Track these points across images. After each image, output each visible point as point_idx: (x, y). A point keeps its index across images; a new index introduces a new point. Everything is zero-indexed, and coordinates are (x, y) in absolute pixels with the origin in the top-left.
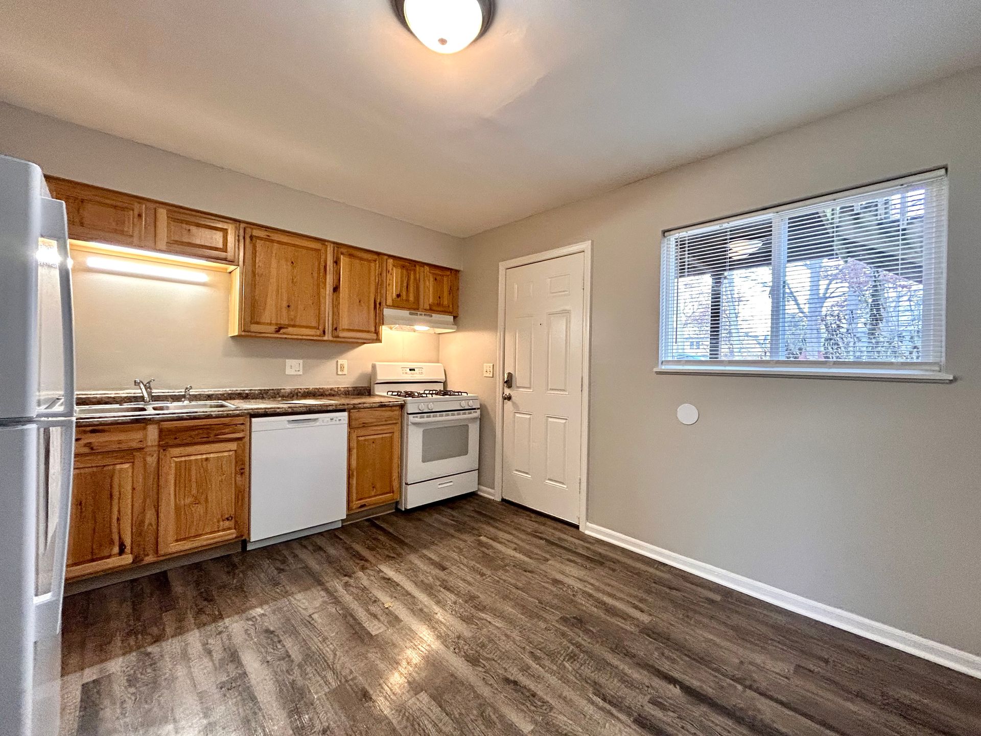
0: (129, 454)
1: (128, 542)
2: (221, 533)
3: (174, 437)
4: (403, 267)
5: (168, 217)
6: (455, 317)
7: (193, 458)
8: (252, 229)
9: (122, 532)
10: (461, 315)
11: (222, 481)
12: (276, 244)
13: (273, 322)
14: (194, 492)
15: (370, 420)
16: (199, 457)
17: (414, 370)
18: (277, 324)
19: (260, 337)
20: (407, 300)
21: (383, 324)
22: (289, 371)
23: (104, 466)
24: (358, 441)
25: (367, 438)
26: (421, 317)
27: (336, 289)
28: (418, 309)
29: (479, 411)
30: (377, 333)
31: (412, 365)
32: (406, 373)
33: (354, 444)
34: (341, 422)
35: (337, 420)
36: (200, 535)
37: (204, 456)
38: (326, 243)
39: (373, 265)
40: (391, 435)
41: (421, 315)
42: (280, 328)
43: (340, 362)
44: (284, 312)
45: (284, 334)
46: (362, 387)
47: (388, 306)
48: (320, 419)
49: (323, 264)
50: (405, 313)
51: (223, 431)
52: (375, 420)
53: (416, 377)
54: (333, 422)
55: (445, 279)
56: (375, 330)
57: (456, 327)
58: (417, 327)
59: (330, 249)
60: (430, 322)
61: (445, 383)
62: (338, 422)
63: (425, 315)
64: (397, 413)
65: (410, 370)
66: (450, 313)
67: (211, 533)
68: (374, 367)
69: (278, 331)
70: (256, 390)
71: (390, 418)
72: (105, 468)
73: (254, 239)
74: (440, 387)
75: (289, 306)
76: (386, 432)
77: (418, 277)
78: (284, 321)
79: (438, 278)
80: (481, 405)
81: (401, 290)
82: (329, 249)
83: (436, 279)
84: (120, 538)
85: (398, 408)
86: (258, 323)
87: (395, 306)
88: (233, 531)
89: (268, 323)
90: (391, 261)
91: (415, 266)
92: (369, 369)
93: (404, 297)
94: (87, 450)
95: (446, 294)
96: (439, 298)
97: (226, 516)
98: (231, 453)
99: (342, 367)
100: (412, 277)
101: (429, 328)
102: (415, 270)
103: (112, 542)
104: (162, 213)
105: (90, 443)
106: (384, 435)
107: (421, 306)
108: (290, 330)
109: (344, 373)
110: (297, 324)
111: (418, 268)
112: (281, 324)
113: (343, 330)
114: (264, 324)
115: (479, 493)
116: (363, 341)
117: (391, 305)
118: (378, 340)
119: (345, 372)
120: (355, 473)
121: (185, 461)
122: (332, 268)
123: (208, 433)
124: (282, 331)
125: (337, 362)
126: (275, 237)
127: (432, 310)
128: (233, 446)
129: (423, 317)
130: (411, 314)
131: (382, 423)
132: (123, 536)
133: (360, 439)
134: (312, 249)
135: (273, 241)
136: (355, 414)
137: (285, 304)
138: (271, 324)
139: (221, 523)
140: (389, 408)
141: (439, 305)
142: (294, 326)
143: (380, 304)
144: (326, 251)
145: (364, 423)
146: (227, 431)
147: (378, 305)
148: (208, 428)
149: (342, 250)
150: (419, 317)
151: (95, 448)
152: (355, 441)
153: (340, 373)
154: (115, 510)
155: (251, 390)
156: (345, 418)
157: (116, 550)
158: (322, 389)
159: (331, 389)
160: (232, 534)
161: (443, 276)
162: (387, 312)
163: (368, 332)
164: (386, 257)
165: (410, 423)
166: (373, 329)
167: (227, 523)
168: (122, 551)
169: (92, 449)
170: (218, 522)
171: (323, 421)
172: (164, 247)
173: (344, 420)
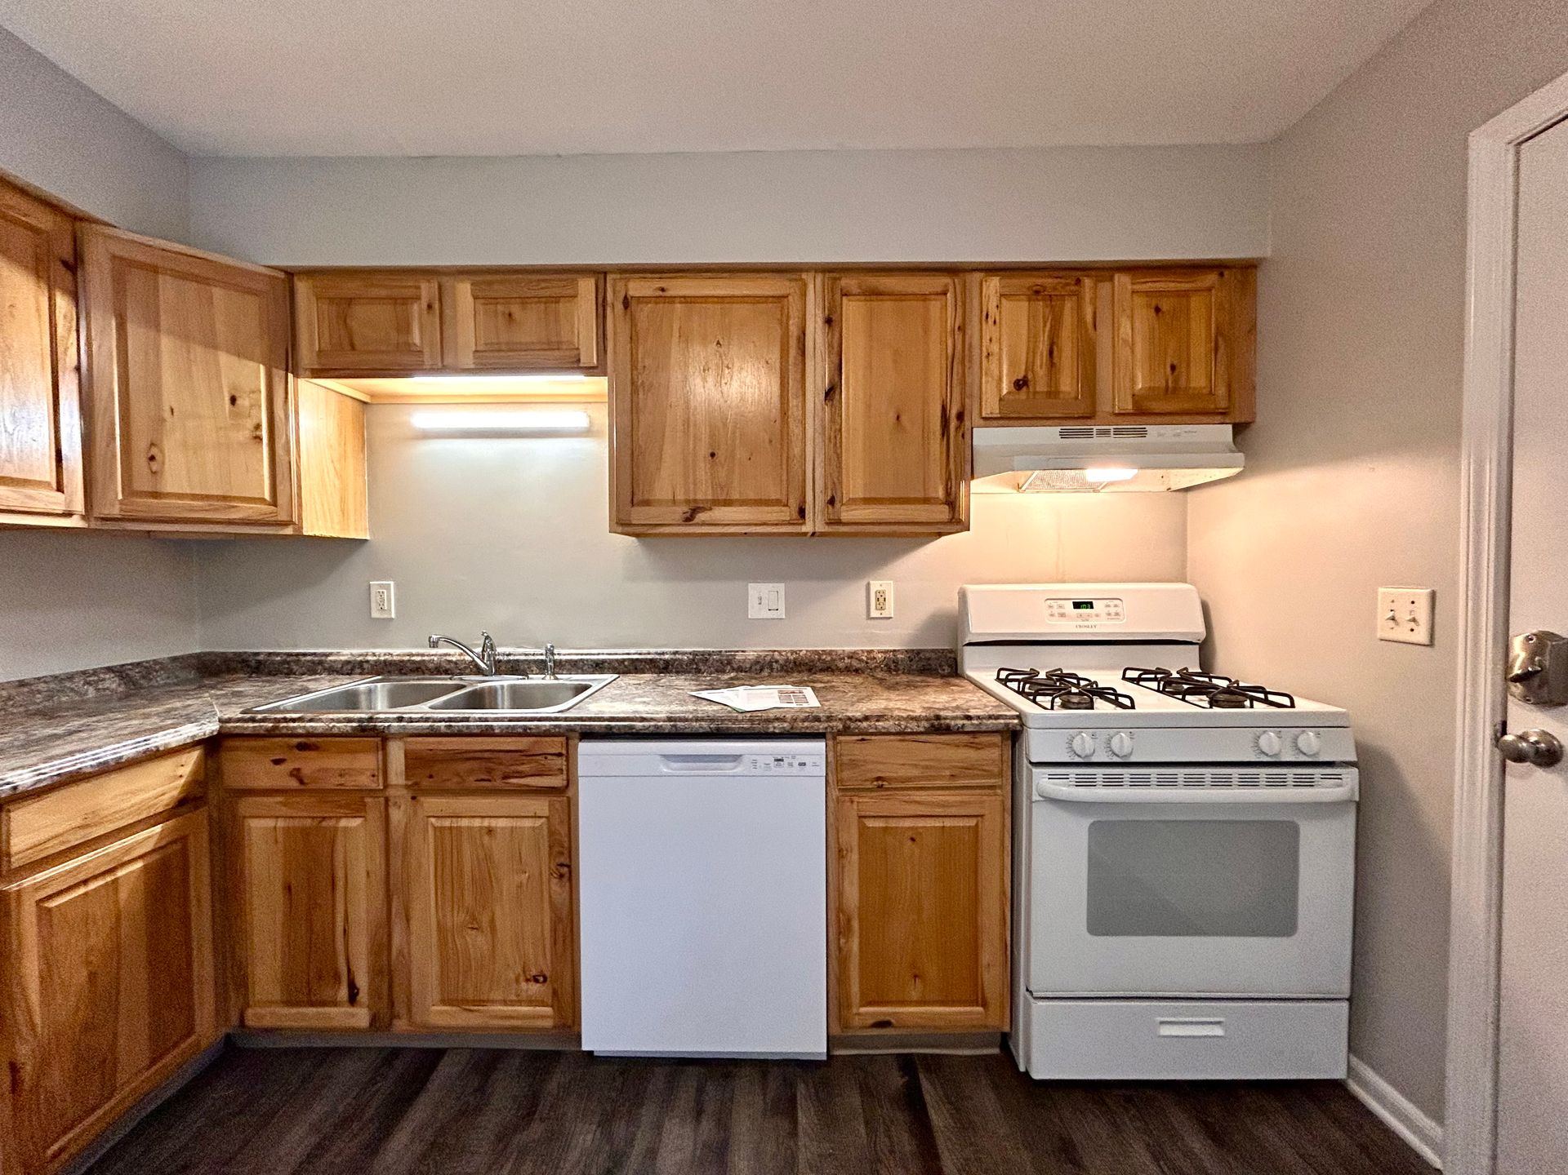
0: (355, 801)
1: (362, 981)
2: (525, 1009)
3: (428, 773)
4: (1036, 293)
5: (475, 298)
6: (1239, 429)
7: (464, 823)
8: (628, 280)
9: (352, 963)
10: (1265, 414)
11: (520, 886)
12: (678, 305)
13: (680, 496)
14: (469, 899)
15: (903, 772)
16: (477, 823)
17: (1089, 605)
18: (687, 502)
19: (656, 535)
20: (1053, 393)
21: (973, 477)
22: (755, 612)
23: (324, 818)
24: (863, 831)
25: (893, 823)
26: (1104, 440)
27: (831, 393)
28: (1089, 416)
29: (1351, 776)
30: (951, 502)
31: (1083, 591)
32: (1062, 615)
33: (851, 837)
34: (808, 770)
35: (796, 764)
36: (482, 1002)
37: (486, 822)
38: (804, 276)
39: (935, 306)
40: (972, 822)
41: (1106, 433)
42: (695, 511)
43: (876, 586)
44: (703, 469)
45: (703, 524)
46: (933, 651)
47: (989, 420)
48: (745, 759)
49: (794, 330)
50: (1048, 435)
51: (520, 768)
52: (916, 772)
53: (1098, 624)
54: (784, 769)
55: (1196, 303)
56: (948, 493)
57: (1240, 456)
58: (1094, 474)
59: (814, 288)
60: (1138, 450)
61: (1206, 648)
62: (796, 769)
63: (1118, 432)
64: (992, 754)
65: (1077, 605)
66: (1218, 414)
67: (505, 1003)
68: (963, 597)
69: (689, 519)
70: (686, 653)
71: (968, 769)
72: (324, 824)
73: (633, 304)
74: (1185, 661)
75: (713, 455)
76: (953, 811)
77: (1089, 318)
78: (704, 493)
79: (1165, 305)
80: (1360, 748)
81: (1030, 366)
82: (811, 287)
83: (1158, 310)
84: (349, 970)
85: (997, 739)
86: (647, 503)
87: (1006, 418)
88: (548, 1010)
89: (667, 501)
90: (994, 284)
91: (1078, 282)
92: (954, 604)
93: (1041, 386)
94: (294, 784)
95: (1199, 349)
96: (1173, 368)
97: (534, 972)
98: (539, 822)
99: (881, 599)
100: (1068, 319)
101: (1135, 471)
102: (1078, 296)
103: (337, 977)
104: (464, 291)
105: (298, 770)
106: (948, 823)
107: (1104, 407)
108: (720, 513)
109: (885, 614)
110: (736, 496)
111: (1087, 282)
112: (695, 501)
113: (853, 501)
114: (660, 502)
115: (1355, 1088)
116: (934, 529)
117: (996, 413)
118: (957, 522)
119: (890, 610)
120: (855, 924)
121: (451, 828)
122: (819, 340)
123: (489, 771)
124: (701, 517)
125: (868, 586)
126: (680, 287)
127: (1143, 411)
128: (541, 806)
129: (1111, 439)
130: (1064, 435)
131: (938, 783)
132: (353, 969)
133: (870, 823)
134: (764, 299)
135: (672, 300)
136: (850, 746)
137: (704, 451)
138: (674, 502)
139: (524, 985)
140: (965, 738)
141: (1170, 391)
142: (728, 503)
143: (960, 416)
144: (804, 295)
145: (878, 779)
146: (525, 768)
147: (953, 423)
148: (489, 759)
149: (849, 282)
150: (1096, 440)
151: (306, 781)
152: (854, 831)
153: (874, 613)
154: (340, 907)
155: (675, 653)
156: (816, 759)
157: (343, 993)
158: (830, 653)
159: (852, 656)
160: (543, 1015)
161: (1186, 294)
162: (985, 438)
163: (926, 501)
164: (978, 276)
165: (1035, 797)
166: (941, 494)
167: (534, 988)
168: (353, 999)
169: (301, 782)
170: (517, 981)
171: (755, 762)
172: (469, 362)
173: (815, 765)
